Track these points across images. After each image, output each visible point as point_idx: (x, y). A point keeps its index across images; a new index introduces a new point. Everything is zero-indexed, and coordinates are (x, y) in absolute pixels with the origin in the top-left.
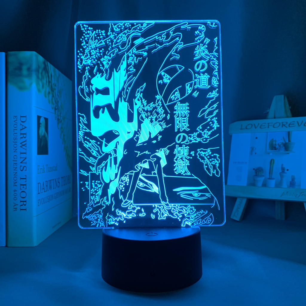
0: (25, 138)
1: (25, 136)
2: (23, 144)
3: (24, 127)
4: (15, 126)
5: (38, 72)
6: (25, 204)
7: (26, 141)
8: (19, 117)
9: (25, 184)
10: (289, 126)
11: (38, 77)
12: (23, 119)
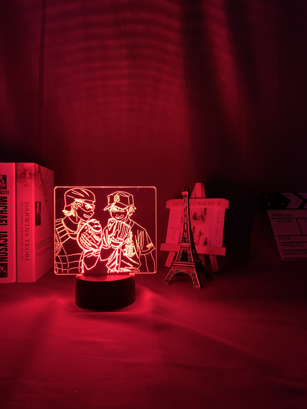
0: (28, 216)
1: (28, 215)
2: (27, 219)
3: (27, 209)
4: (22, 209)
5: (36, 175)
6: (28, 256)
7: (29, 218)
8: (24, 203)
9: (28, 244)
10: (203, 205)
11: (35, 178)
12: (27, 205)
